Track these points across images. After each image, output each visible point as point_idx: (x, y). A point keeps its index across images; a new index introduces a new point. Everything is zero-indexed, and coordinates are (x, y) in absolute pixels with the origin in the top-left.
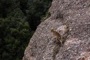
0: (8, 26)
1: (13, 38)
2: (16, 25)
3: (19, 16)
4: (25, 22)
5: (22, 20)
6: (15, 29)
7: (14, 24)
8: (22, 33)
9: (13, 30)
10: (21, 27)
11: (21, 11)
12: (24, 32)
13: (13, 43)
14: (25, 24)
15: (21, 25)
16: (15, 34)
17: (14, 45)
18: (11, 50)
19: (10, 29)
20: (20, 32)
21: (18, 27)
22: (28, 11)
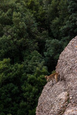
0: (24, 72)
1: (30, 86)
2: (33, 70)
3: (36, 59)
4: (43, 66)
5: (40, 65)
6: (32, 76)
7: (31, 69)
8: (40, 80)
9: (30, 76)
10: (38, 73)
11: (39, 53)
12: (41, 78)
13: (30, 91)
14: (43, 69)
15: (38, 71)
16: (32, 81)
17: (31, 93)
18: (29, 99)
19: (26, 76)
20: (38, 79)
21: (36, 73)
22: (46, 53)
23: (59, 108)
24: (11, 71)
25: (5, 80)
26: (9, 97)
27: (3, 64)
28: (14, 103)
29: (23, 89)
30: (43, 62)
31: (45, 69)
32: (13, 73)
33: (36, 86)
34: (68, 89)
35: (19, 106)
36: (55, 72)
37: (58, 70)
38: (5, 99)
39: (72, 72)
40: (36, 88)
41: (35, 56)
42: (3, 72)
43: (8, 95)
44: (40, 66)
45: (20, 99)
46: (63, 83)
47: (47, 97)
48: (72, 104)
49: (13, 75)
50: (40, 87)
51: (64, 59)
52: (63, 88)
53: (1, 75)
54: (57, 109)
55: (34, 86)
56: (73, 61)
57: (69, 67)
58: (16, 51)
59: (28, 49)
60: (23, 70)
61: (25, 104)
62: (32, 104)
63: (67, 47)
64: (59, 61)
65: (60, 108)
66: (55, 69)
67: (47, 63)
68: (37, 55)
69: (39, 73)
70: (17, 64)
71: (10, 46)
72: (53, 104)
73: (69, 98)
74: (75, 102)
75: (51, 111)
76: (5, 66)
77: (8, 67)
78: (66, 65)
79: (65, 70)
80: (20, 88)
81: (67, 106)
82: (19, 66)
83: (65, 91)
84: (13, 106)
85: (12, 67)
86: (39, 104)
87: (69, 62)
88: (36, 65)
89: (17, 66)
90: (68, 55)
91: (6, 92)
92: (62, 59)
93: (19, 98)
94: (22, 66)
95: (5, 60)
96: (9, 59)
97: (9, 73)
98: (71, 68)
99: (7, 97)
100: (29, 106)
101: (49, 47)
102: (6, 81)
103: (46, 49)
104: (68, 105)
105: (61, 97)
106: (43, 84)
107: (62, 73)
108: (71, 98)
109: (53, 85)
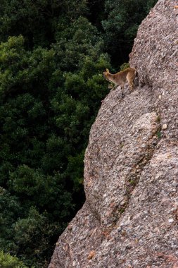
0: (56, 68)
1: (70, 99)
2: (77, 63)
3: (83, 38)
4: (99, 53)
5: (93, 50)
6: (75, 76)
7: (72, 60)
8: (92, 86)
9: (70, 77)
10: (88, 69)
11: (90, 24)
12: (95, 81)
13: (71, 110)
14: (101, 59)
15: (89, 65)
16: (74, 88)
17: (73, 117)
18: (68, 130)
19: (62, 76)
20: (88, 84)
21: (83, 69)
22: (108, 23)
23: (138, 151)
24: (26, 65)
25: (13, 87)
26: (22, 127)
27: (8, 49)
28: (34, 140)
29: (55, 106)
30: (100, 43)
31: (103, 59)
32: (30, 71)
33: (85, 100)
34: (157, 107)
35: (45, 148)
36: (129, 66)
37: (134, 61)
38: (13, 130)
39: (166, 67)
40: (85, 104)
41: (80, 31)
42: (7, 68)
43: (21, 122)
44: (93, 53)
45: (48, 131)
46: (147, 92)
47: (111, 124)
48: (168, 142)
49: (32, 74)
50: (94, 101)
51: (148, 36)
52: (147, 103)
53: (4, 75)
54: (133, 152)
55: (80, 100)
56: (169, 40)
57: (160, 56)
58: (37, 19)
59: (65, 13)
60: (53, 64)
61: (60, 141)
62: (76, 141)
63: (154, 8)
64: (136, 40)
65: (140, 150)
66: (127, 60)
67: (110, 45)
68: (85, 28)
69: (92, 70)
70: (40, 49)
71: (24, 7)
72: (124, 141)
73: (161, 127)
74: (173, 136)
75: (120, 157)
76: (12, 53)
77: (18, 55)
78: (152, 50)
79: (151, 61)
80: (47, 104)
81: (155, 144)
82: (45, 53)
83: (151, 109)
84: (31, 147)
85: (28, 56)
86: (91, 141)
87: (160, 43)
88: (85, 51)
89: (39, 53)
90: (158, 28)
91: (15, 114)
92: (143, 37)
93: (45, 127)
94: (52, 52)
95: (11, 40)
96: (21, 37)
97: (22, 70)
98: (164, 57)
99: (18, 125)
100: (68, 147)
101: (112, 9)
102: (15, 90)
103: (107, 14)
104: (159, 143)
105: (143, 125)
106: (100, 95)
107: (144, 69)
108: (165, 126)
109: (123, 97)
